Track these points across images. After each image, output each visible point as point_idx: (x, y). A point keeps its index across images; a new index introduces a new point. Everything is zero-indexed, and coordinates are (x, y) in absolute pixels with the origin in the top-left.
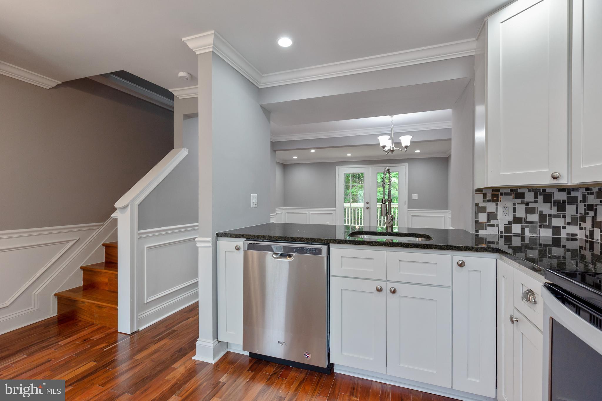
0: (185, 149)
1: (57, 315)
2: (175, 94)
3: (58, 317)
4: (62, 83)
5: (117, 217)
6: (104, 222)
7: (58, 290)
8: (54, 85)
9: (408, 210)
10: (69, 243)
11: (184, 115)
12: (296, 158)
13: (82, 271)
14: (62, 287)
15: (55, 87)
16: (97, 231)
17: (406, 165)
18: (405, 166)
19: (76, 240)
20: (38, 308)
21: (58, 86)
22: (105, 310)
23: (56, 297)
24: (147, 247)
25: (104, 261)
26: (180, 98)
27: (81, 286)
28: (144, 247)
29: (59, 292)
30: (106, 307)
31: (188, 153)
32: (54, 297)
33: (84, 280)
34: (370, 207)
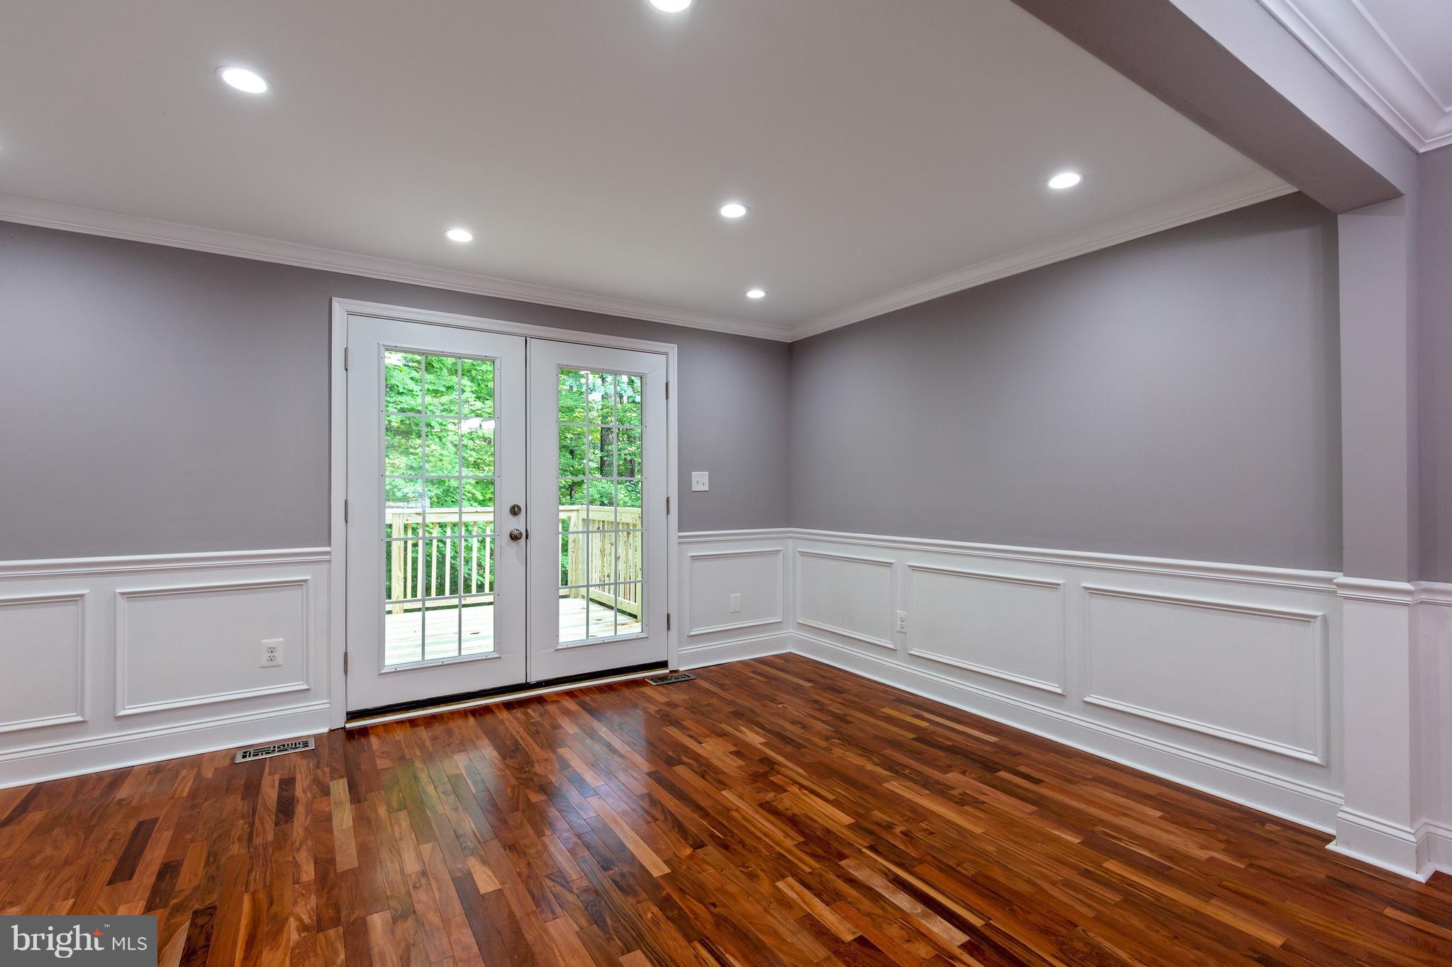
9: (680, 537)
17: (672, 349)
18: (666, 354)
34: (527, 530)
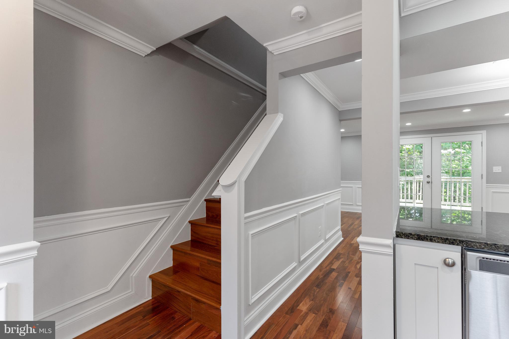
0: (281, 114)
1: (151, 298)
2: (270, 48)
3: (153, 302)
4: (156, 49)
5: (221, 196)
6: (190, 198)
7: (152, 272)
8: (149, 52)
9: (487, 185)
10: (161, 221)
11: (279, 73)
12: (344, 131)
13: (172, 251)
14: (155, 269)
15: (150, 54)
16: (184, 207)
17: (484, 132)
18: (482, 134)
19: (167, 218)
20: (135, 292)
21: (153, 53)
22: (203, 306)
23: (150, 279)
24: (252, 234)
25: (190, 240)
26: (275, 54)
27: (172, 266)
28: (249, 234)
29: (153, 274)
30: (204, 303)
31: (283, 119)
32: (149, 279)
33: (174, 260)
34: (431, 181)
